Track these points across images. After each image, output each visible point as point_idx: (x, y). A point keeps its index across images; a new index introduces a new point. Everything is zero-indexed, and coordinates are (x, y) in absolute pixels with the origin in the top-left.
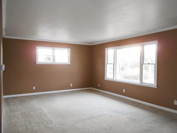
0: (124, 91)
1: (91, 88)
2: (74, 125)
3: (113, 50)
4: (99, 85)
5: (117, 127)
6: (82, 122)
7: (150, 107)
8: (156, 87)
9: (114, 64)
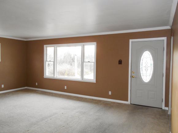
0: (66, 88)
1: (26, 88)
2: (28, 131)
3: (53, 48)
4: (37, 83)
5: (72, 122)
6: (36, 125)
7: (91, 99)
8: (95, 82)
9: (54, 62)
